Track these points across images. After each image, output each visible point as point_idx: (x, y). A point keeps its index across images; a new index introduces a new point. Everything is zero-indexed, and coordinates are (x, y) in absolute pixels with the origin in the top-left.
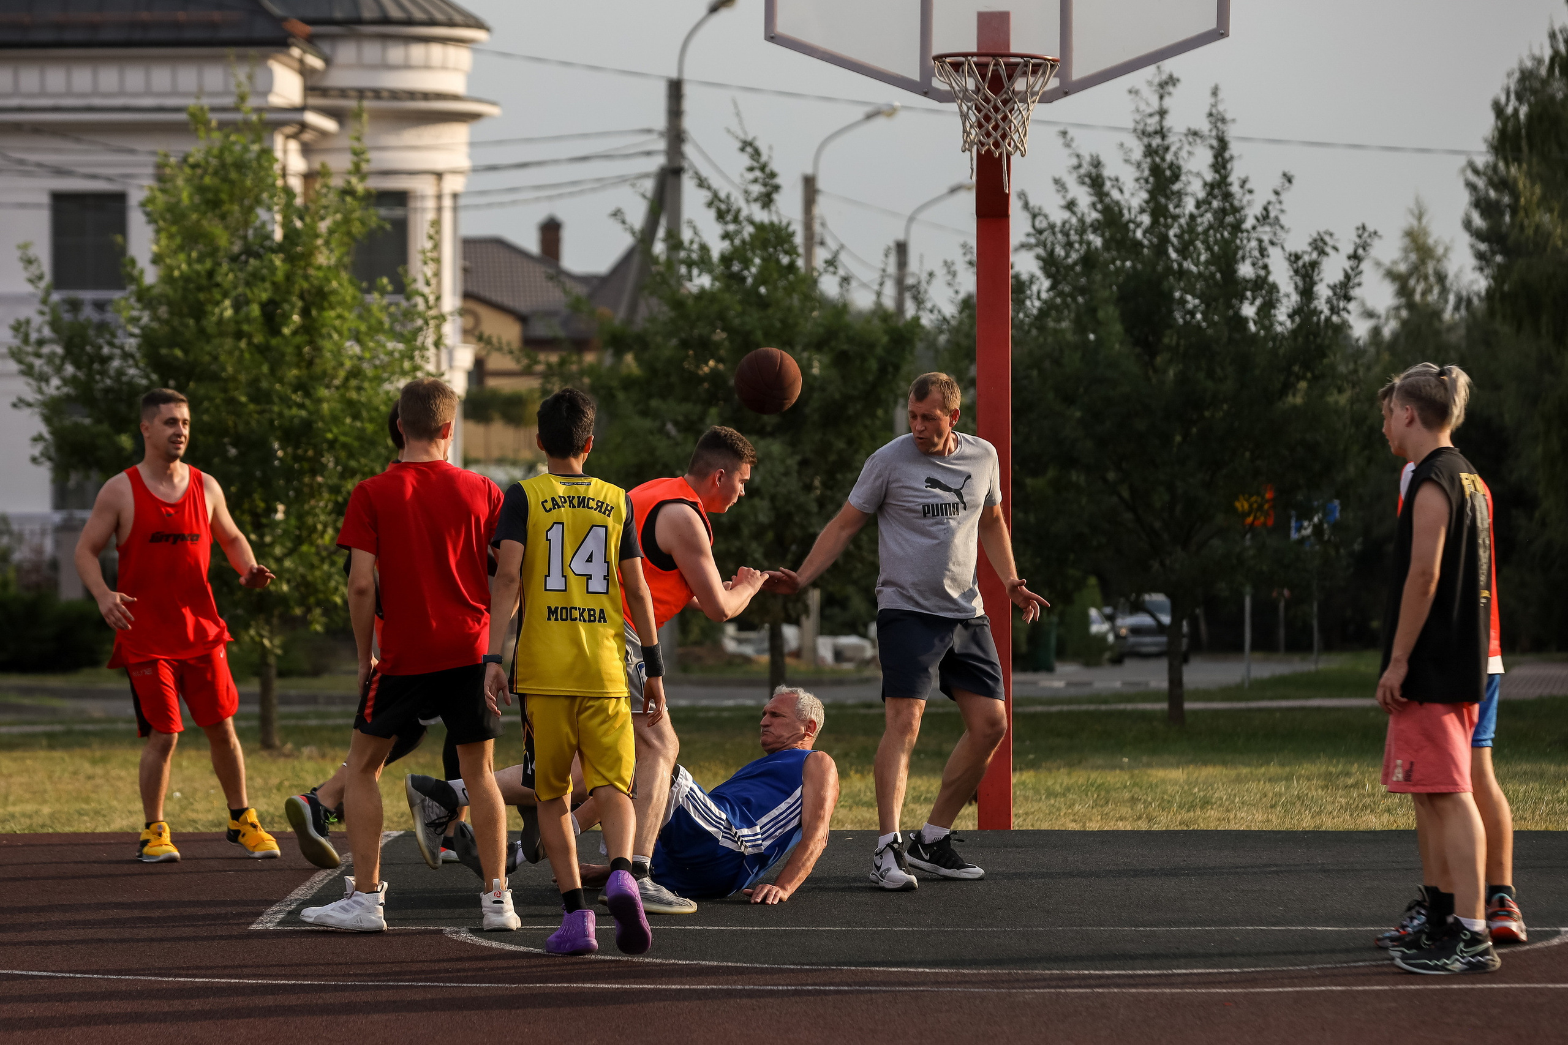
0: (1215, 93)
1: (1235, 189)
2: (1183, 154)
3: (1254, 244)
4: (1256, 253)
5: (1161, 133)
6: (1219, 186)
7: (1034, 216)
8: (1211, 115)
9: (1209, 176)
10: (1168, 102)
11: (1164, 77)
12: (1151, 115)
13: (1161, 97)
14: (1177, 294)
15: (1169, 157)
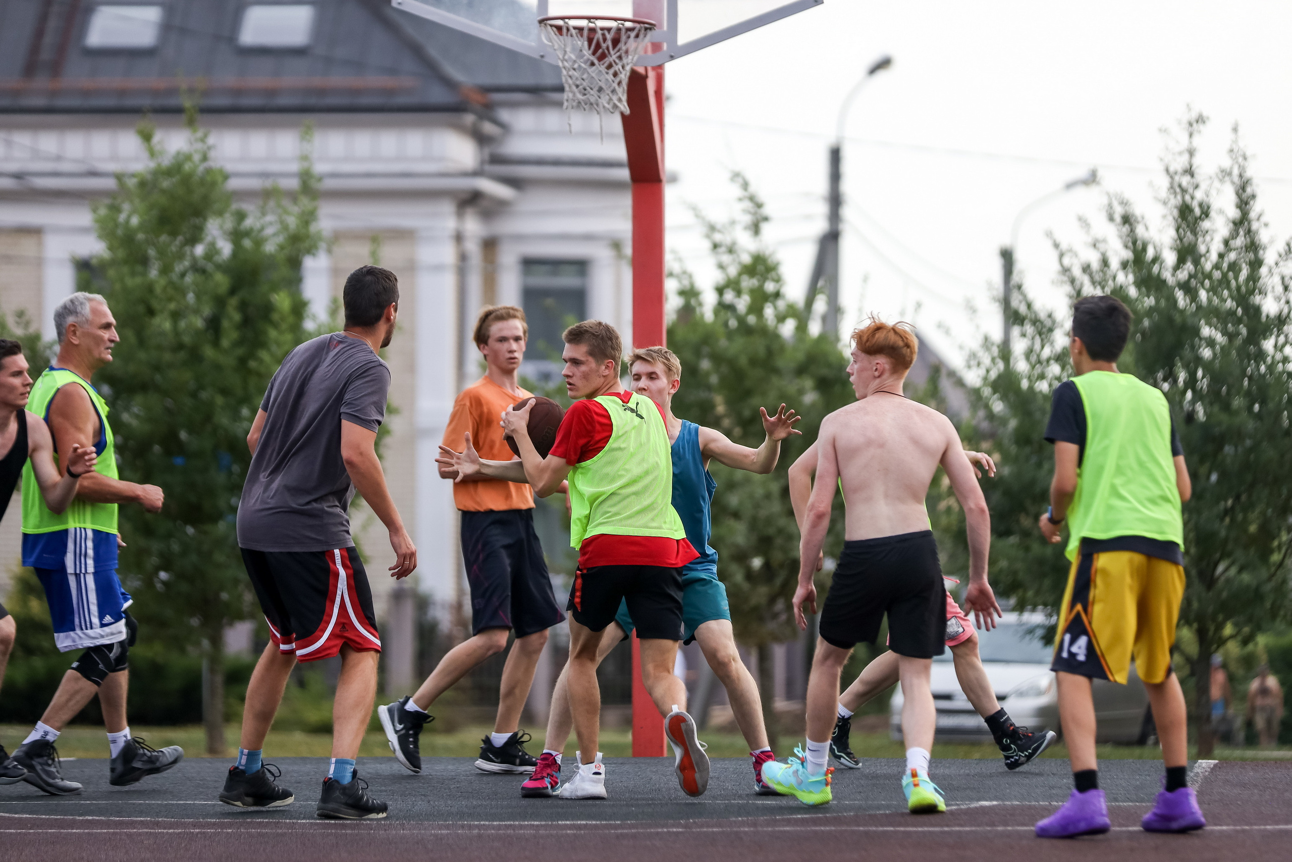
0: (1235, 130)
1: (1255, 226)
2: (1213, 192)
3: (1277, 280)
4: (1279, 289)
5: (1190, 171)
6: (1242, 222)
7: (1061, 255)
8: (1231, 151)
9: (1233, 213)
10: (1197, 141)
11: (1194, 115)
12: (1180, 153)
13: (1191, 135)
14: (1206, 331)
15: (1199, 195)
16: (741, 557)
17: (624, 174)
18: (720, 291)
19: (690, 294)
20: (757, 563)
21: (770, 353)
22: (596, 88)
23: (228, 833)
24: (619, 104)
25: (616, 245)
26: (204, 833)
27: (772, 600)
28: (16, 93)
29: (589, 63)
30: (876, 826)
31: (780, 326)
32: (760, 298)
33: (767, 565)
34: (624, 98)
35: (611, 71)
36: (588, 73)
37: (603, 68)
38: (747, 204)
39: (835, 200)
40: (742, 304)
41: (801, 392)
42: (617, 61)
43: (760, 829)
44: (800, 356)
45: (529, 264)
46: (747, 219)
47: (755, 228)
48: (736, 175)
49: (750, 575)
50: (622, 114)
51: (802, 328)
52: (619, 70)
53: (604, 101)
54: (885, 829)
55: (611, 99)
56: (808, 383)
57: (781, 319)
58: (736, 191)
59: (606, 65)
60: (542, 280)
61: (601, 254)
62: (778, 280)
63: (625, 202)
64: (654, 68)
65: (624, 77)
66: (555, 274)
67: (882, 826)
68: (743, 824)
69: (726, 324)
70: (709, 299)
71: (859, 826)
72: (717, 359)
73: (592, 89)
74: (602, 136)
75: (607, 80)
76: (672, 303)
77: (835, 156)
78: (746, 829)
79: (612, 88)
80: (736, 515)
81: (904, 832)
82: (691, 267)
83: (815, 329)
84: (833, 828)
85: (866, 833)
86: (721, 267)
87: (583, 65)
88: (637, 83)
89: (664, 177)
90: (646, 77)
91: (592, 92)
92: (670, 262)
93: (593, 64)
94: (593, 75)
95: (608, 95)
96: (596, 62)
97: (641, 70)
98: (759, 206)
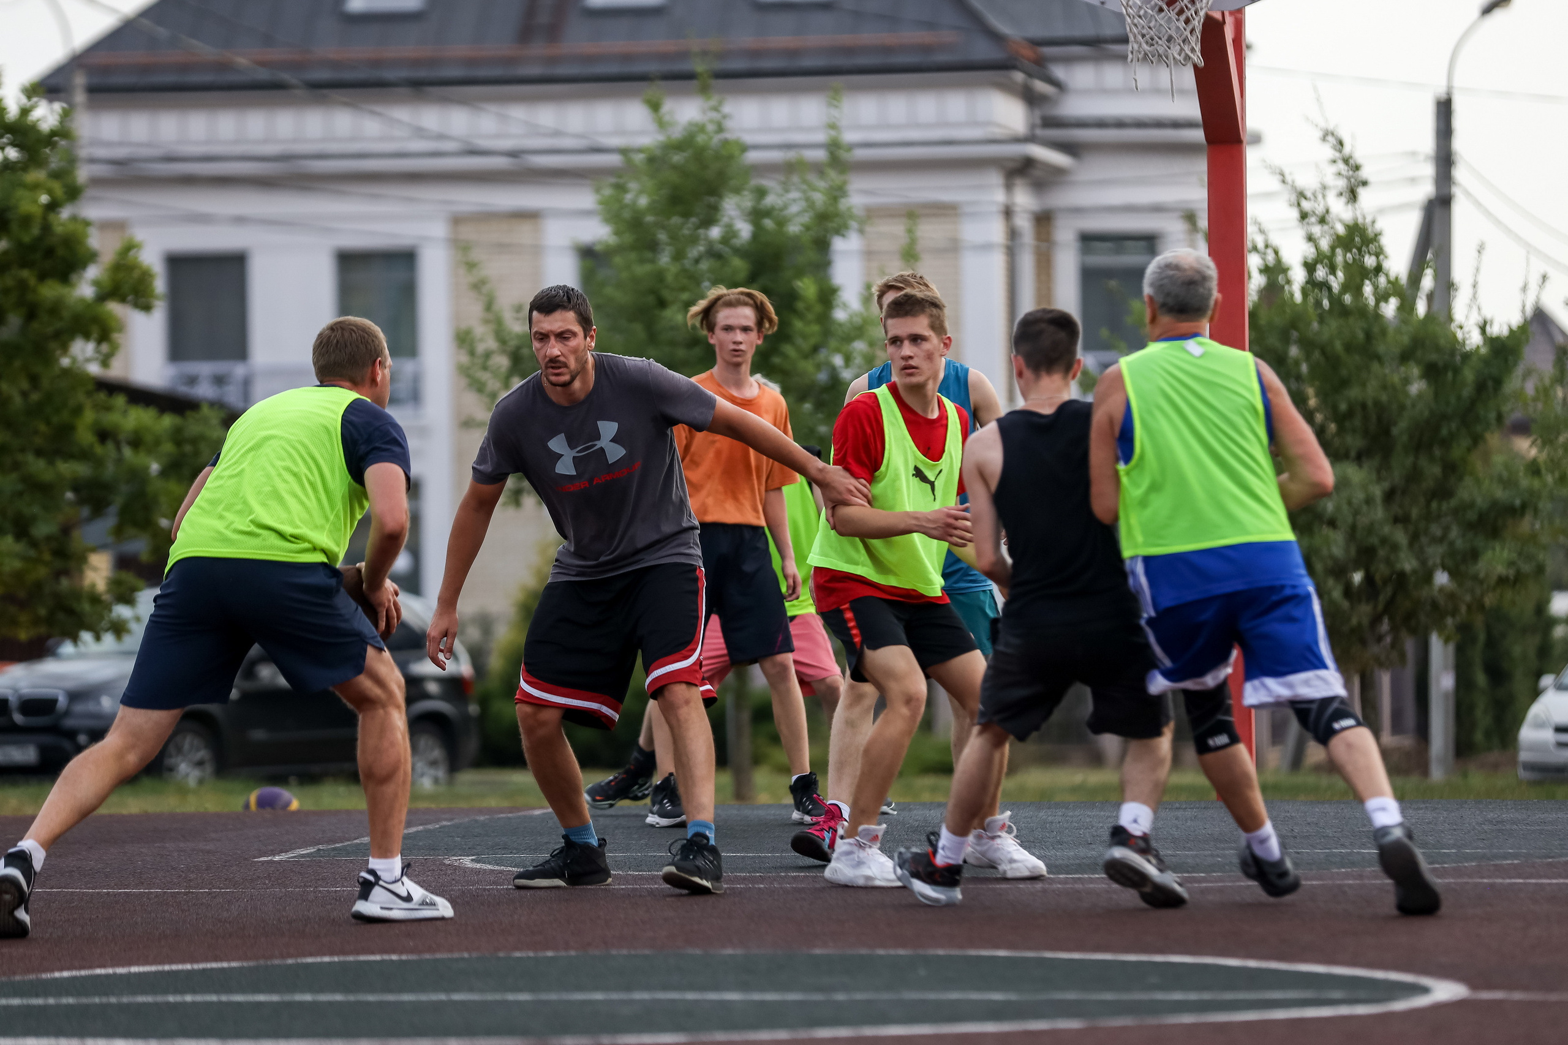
16: (1339, 572)
17: (1198, 135)
18: (1310, 267)
19: (1275, 271)
20: (1357, 577)
21: (1369, 336)
22: (1166, 37)
23: (760, 888)
24: (1192, 55)
25: (1190, 218)
26: (733, 888)
27: (1376, 620)
28: (510, 61)
29: (1157, 9)
30: (1503, 878)
31: (1383, 305)
32: (1358, 274)
33: (1369, 579)
34: (1198, 48)
35: (1183, 18)
36: (1156, 20)
37: (1173, 15)
38: (1341, 166)
39: (1445, 160)
40: (1336, 282)
41: (1406, 381)
42: (1189, 6)
43: (1366, 881)
44: (1406, 340)
45: (1088, 240)
46: (1342, 183)
47: (1352, 195)
48: (1326, 134)
49: (1348, 591)
50: (1195, 66)
51: (1407, 306)
52: (1192, 15)
53: (1174, 51)
54: (1513, 881)
55: (1182, 50)
56: (1415, 371)
57: (1382, 297)
58: (1328, 151)
59: (1177, 10)
60: (1103, 259)
61: (1173, 227)
62: (1379, 253)
63: (1200, 166)
64: (1231, 13)
65: (1197, 23)
66: (1119, 251)
67: (1510, 878)
68: (1347, 876)
69: (1318, 304)
70: (1298, 276)
71: (1483, 878)
72: (1307, 345)
73: (1160, 38)
74: (1173, 92)
75: (1178, 28)
76: (1256, 282)
77: (1445, 109)
78: (1351, 882)
79: (1183, 37)
80: (1332, 523)
81: (1536, 884)
82: (1276, 240)
83: (1421, 308)
84: (1452, 880)
85: (1492, 886)
86: (1310, 238)
87: (1150, 11)
88: (1212, 31)
89: (1245, 138)
90: (1224, 22)
91: (1160, 42)
92: (1252, 234)
93: (1161, 10)
94: (1162, 22)
95: (1179, 45)
96: (1165, 7)
97: (1217, 15)
98: (1357, 168)
